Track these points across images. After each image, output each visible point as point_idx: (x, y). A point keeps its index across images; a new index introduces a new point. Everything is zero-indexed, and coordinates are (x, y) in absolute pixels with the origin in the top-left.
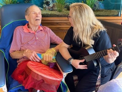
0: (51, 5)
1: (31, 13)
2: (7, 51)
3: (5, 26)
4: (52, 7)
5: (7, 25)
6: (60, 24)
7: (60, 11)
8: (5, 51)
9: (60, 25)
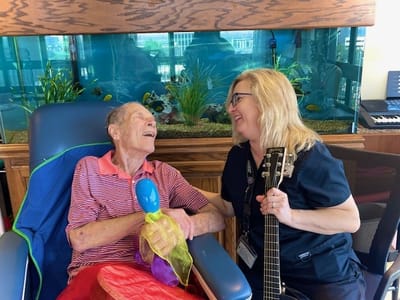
0: (167, 110)
1: (130, 115)
2: (39, 237)
3: (41, 166)
4: (170, 115)
5: (47, 162)
6: (192, 156)
7: (190, 124)
8: (33, 237)
9: (193, 160)
